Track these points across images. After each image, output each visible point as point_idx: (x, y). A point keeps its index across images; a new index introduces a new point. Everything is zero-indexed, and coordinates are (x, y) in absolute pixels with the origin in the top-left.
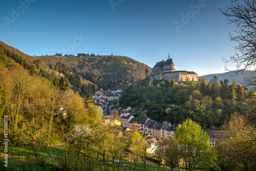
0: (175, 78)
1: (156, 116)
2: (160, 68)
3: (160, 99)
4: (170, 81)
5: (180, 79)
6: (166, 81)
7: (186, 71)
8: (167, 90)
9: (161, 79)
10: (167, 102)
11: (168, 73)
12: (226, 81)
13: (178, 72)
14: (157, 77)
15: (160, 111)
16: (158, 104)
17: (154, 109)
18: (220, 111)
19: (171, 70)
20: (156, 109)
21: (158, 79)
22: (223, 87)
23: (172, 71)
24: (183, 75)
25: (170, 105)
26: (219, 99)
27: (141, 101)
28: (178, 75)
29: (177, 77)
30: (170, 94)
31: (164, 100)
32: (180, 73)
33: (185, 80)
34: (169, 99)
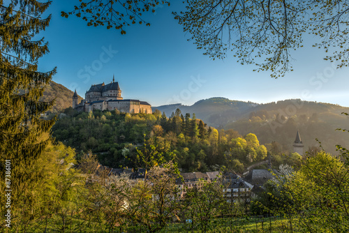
0: (124, 108)
1: (106, 160)
2: (99, 93)
3: (109, 137)
4: (118, 112)
5: (131, 110)
6: (113, 112)
7: (138, 101)
8: (117, 125)
9: (104, 108)
10: (120, 141)
11: (114, 101)
12: (188, 115)
13: (129, 100)
14: (98, 106)
15: (113, 152)
16: (107, 144)
17: (102, 151)
18: (187, 149)
19: (116, 97)
20: (106, 151)
21: (99, 108)
22: (183, 122)
23: (118, 99)
24: (135, 106)
25: (125, 144)
26: (182, 136)
27: (77, 140)
28: (129, 104)
29: (128, 108)
30: (123, 129)
31: (116, 137)
32: (131, 102)
33: (138, 112)
34: (123, 136)
